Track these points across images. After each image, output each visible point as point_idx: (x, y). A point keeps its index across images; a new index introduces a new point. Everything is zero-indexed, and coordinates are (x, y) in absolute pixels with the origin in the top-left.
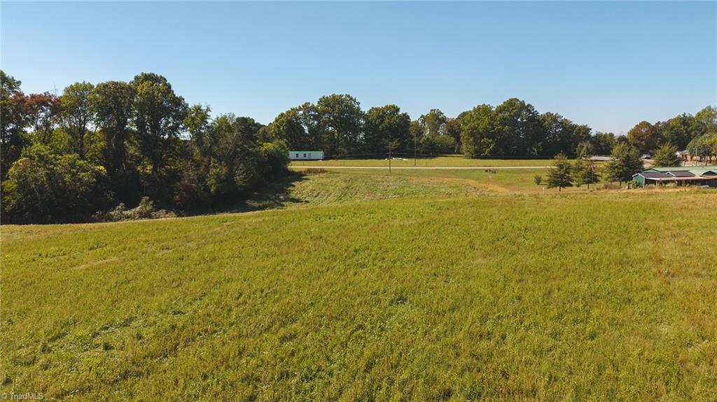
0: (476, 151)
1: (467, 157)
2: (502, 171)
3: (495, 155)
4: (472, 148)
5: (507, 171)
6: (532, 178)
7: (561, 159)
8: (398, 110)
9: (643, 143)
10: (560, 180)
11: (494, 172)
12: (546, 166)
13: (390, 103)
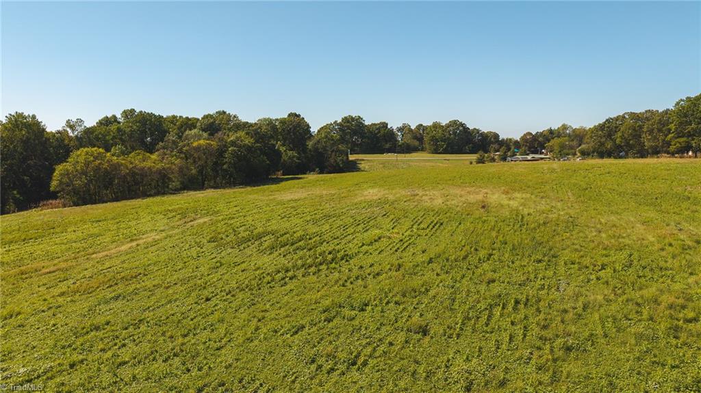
0: (435, 150)
1: (429, 153)
2: (452, 160)
3: (445, 152)
4: (433, 148)
5: (454, 160)
6: (468, 162)
7: (481, 152)
8: (387, 124)
9: (528, 144)
10: (481, 161)
11: (448, 160)
12: (474, 157)
13: (383, 121)
